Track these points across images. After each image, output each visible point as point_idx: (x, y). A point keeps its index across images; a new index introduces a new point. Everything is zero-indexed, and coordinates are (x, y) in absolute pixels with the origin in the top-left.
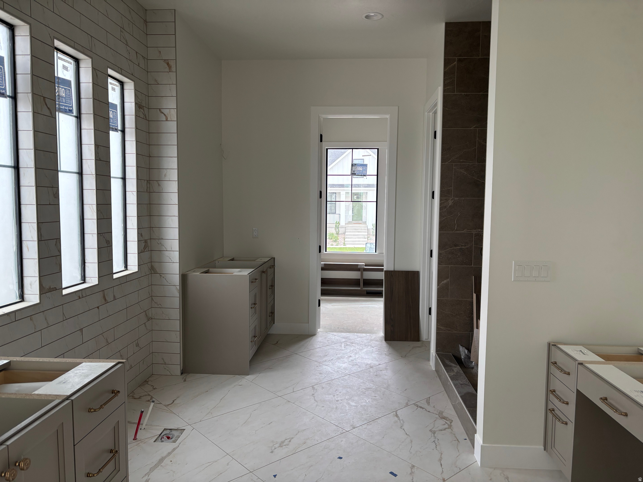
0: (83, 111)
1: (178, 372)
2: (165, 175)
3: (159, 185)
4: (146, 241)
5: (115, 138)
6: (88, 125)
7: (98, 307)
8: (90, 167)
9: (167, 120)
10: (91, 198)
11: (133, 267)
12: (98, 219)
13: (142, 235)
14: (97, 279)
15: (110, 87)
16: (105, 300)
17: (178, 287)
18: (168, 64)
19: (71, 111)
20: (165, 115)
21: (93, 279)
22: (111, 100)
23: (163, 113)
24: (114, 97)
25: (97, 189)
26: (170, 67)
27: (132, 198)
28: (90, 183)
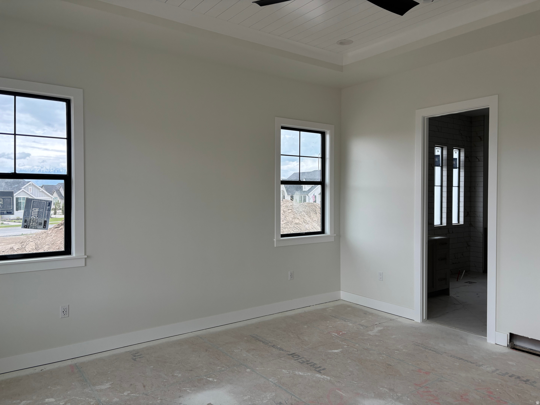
0: (444, 164)
1: (482, 271)
2: (478, 185)
3: (475, 188)
4: (468, 212)
5: (455, 171)
6: (445, 170)
7: (446, 234)
8: (445, 184)
9: (479, 161)
10: (445, 195)
11: (462, 222)
12: (447, 202)
13: (466, 209)
14: (446, 224)
15: (454, 152)
16: (449, 232)
17: (482, 233)
18: (480, 138)
19: (439, 165)
20: (478, 159)
21: (445, 223)
22: (454, 157)
23: (477, 158)
24: (456, 155)
25: (447, 192)
26: (481, 139)
27: (462, 194)
28: (445, 189)
